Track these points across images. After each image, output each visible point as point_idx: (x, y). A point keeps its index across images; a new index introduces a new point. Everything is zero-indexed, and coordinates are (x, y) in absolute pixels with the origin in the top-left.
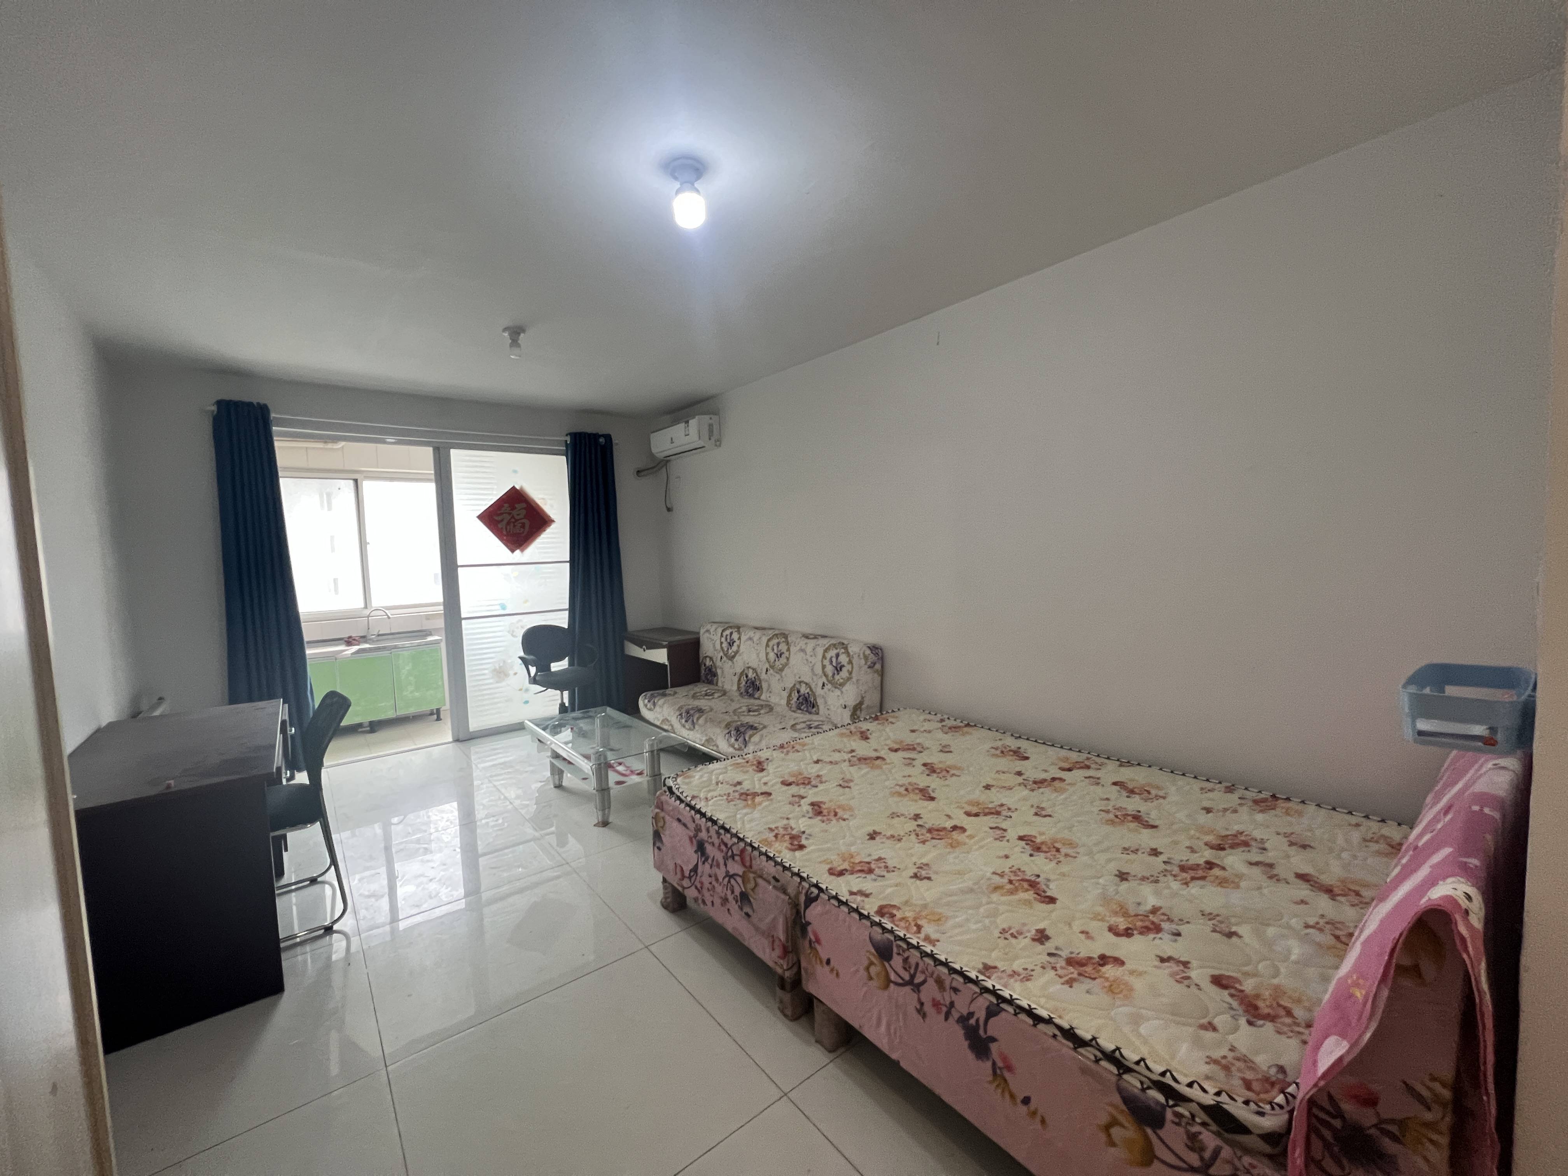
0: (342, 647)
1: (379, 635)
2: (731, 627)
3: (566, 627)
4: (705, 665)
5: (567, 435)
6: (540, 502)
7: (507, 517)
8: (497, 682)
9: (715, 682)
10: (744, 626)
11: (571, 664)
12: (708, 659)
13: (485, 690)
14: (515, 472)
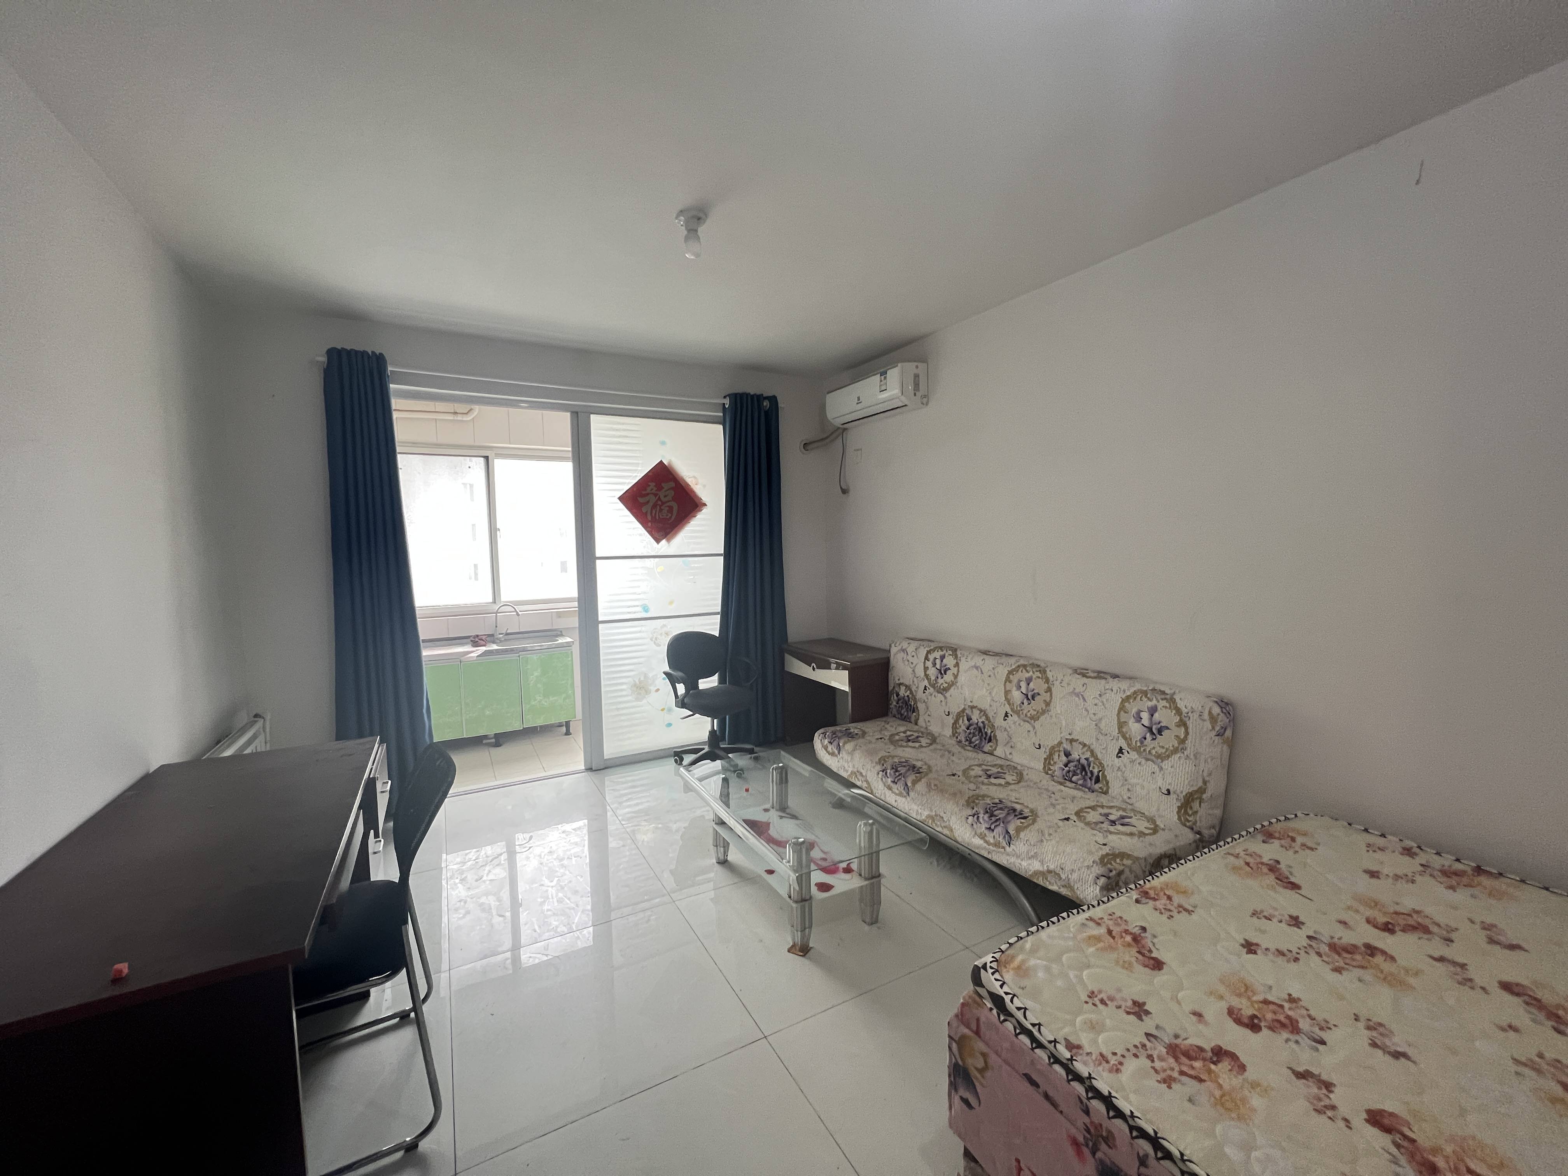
0: (467, 648)
1: (507, 634)
2: (941, 648)
3: (716, 633)
4: (898, 695)
5: (725, 397)
6: (690, 481)
7: (653, 499)
8: (637, 699)
9: (913, 719)
10: (963, 648)
11: (722, 680)
12: (903, 688)
13: (623, 709)
14: (663, 443)
